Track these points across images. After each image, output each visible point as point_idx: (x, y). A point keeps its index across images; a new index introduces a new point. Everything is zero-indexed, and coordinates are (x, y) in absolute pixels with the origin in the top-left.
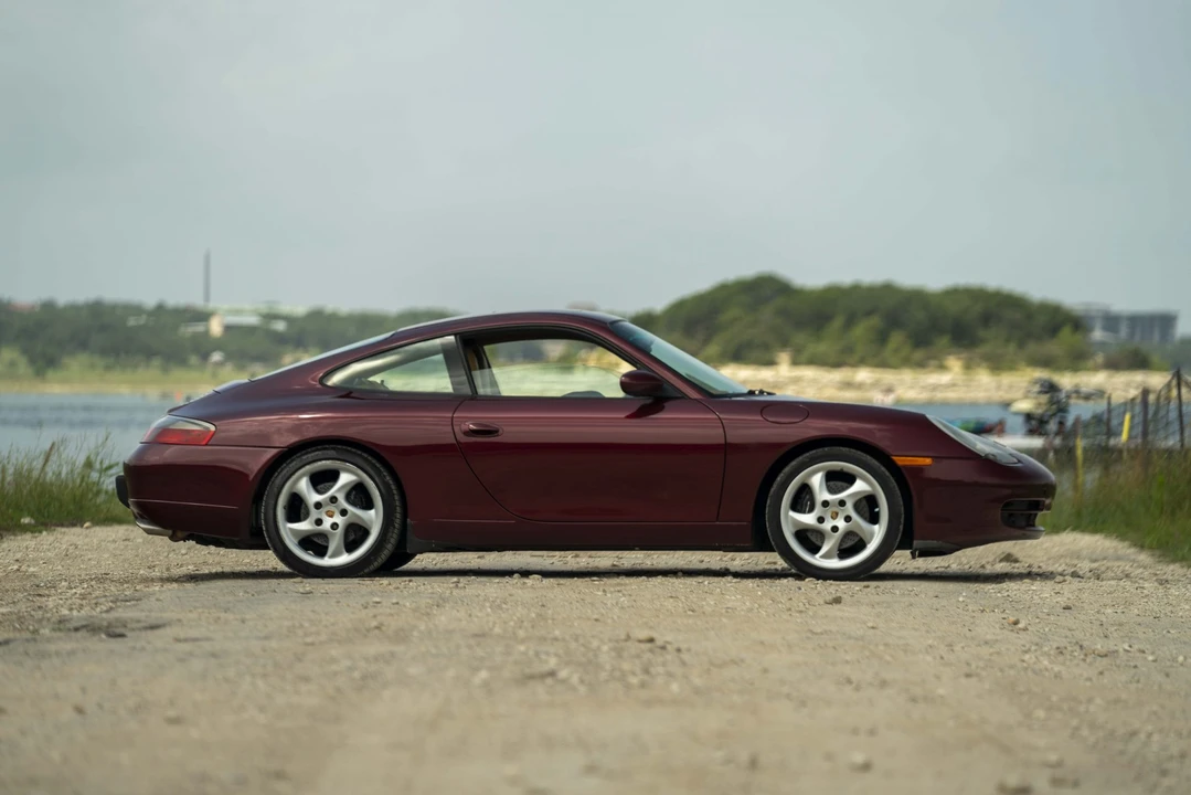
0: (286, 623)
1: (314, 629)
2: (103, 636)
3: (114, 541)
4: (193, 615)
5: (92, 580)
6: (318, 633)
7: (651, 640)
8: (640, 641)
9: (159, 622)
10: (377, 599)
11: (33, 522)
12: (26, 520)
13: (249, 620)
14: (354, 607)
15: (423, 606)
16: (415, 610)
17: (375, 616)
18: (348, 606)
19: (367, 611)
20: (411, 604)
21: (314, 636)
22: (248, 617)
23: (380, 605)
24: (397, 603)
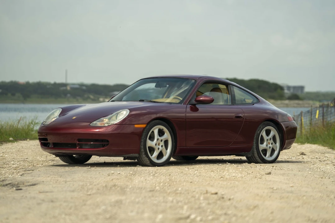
0: (81, 183)
1: (91, 187)
6: (92, 189)
7: (216, 194)
8: (212, 194)
10: (113, 172)
11: (13, 139)
12: (11, 139)
13: (68, 181)
14: (105, 175)
15: (129, 175)
16: (126, 177)
17: (112, 180)
18: (103, 175)
19: (109, 177)
20: (124, 174)
21: (91, 191)
22: (68, 180)
23: (114, 174)
24: (120, 173)
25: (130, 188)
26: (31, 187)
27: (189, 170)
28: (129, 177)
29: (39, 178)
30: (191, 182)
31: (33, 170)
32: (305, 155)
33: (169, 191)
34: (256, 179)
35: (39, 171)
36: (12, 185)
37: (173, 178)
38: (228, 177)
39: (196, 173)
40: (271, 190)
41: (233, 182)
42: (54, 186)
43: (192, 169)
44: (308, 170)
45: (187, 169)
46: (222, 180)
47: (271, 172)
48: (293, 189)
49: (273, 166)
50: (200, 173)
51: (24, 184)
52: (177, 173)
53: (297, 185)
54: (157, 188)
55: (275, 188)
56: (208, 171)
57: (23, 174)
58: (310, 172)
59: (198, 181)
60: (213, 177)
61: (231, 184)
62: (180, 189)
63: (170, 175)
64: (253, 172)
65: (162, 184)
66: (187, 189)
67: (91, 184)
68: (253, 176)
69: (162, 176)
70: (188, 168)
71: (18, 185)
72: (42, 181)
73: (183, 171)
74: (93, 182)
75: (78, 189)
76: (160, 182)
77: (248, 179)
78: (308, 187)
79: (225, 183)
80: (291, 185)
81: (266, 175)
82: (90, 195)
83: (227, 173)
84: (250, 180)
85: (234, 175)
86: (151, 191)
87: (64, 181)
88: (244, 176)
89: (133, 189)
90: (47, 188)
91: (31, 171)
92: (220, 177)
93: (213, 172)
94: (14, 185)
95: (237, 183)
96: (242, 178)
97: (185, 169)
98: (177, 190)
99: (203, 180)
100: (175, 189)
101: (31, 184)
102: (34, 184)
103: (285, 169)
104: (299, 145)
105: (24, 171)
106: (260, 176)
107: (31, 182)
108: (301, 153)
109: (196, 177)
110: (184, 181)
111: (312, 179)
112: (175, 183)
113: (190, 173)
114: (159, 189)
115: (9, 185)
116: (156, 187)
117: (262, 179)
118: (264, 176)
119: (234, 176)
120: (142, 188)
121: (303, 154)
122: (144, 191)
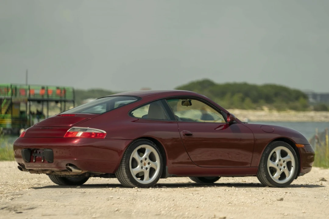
0: (82, 208)
1: (93, 210)
2: (14, 212)
3: (5, 168)
4: (45, 203)
5: (2, 185)
6: (95, 212)
7: (225, 218)
8: (221, 218)
9: (34, 206)
10: (112, 197)
13: (67, 206)
14: (104, 200)
15: (129, 200)
16: (127, 201)
17: (113, 204)
18: (101, 199)
19: (109, 202)
20: (124, 199)
21: (94, 214)
22: (66, 204)
23: (113, 199)
24: (119, 198)
25: (135, 212)
26: (30, 210)
27: (194, 195)
28: (130, 201)
29: (34, 202)
30: (197, 207)
31: (21, 195)
32: (326, 181)
33: (176, 215)
34: (267, 204)
35: (29, 195)
36: (9, 209)
37: (178, 203)
38: (236, 203)
39: (202, 198)
40: (282, 216)
41: (242, 208)
42: (54, 209)
43: (197, 195)
44: (325, 197)
45: (192, 195)
46: (230, 206)
47: (283, 198)
48: (305, 215)
49: (286, 192)
50: (206, 198)
51: (21, 208)
52: (181, 198)
53: (310, 211)
54: (163, 212)
55: (286, 214)
56: (214, 197)
57: (13, 198)
58: (326, 199)
59: (205, 206)
60: (221, 203)
61: (239, 209)
62: (187, 213)
63: (173, 200)
64: (263, 198)
65: (167, 209)
66: (194, 213)
67: (92, 209)
68: (264, 203)
69: (165, 201)
70: (192, 193)
71: (15, 209)
72: (39, 205)
73: (188, 196)
74: (94, 207)
75: (81, 213)
76: (165, 207)
77: (258, 205)
78: (321, 214)
79: (233, 209)
80: (303, 211)
81: (278, 201)
82: (95, 218)
83: (235, 198)
84: (260, 206)
85: (243, 200)
86: (156, 215)
87: (62, 205)
88: (254, 202)
89: (138, 213)
90: (48, 212)
91: (20, 196)
92: (228, 203)
93: (220, 198)
94: (11, 208)
95: (246, 208)
96: (252, 204)
97: (190, 194)
98: (183, 215)
99: (210, 206)
100: (181, 213)
101: (29, 207)
102: (32, 207)
103: (299, 195)
104: (322, 169)
105: (12, 195)
106: (271, 202)
107: (28, 206)
108: (321, 179)
109: (202, 203)
110: (190, 206)
111: (327, 206)
112: (180, 208)
113: (196, 198)
114: (165, 214)
115: (6, 209)
116: (161, 211)
117: (273, 205)
118: (275, 202)
119: (243, 202)
120: (147, 212)
121: (323, 180)
122: (150, 215)
